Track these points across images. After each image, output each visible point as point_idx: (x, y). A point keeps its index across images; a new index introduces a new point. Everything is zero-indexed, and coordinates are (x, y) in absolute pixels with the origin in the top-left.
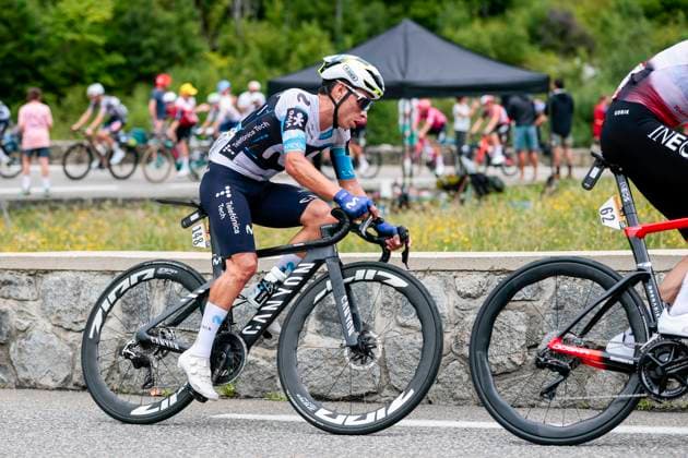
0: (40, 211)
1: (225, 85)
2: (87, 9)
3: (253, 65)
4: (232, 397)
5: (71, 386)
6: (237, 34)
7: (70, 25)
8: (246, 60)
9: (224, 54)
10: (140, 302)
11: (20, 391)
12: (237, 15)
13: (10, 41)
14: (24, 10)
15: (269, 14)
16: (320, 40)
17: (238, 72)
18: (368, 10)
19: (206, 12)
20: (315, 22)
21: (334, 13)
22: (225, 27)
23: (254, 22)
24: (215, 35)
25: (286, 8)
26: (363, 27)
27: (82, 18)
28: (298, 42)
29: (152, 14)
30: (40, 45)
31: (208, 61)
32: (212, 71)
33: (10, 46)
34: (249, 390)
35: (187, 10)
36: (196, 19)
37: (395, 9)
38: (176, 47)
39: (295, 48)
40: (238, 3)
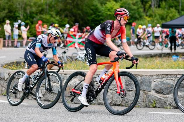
0: (102, 59)
1: (150, 25)
2: (113, 6)
3: (157, 20)
4: (154, 108)
5: (112, 104)
6: (153, 12)
7: (109, 10)
8: (155, 18)
9: (149, 17)
10: (129, 83)
11: (99, 106)
12: (153, 6)
13: (93, 15)
14: (97, 7)
15: (161, 6)
16: (175, 13)
17: (153, 21)
19: (144, 6)
20: (174, 8)
21: (179, 5)
22: (149, 10)
23: (157, 8)
24: (147, 12)
25: (166, 4)
27: (112, 8)
28: (169, 13)
29: (130, 7)
30: (101, 16)
31: (145, 19)
32: (146, 22)
33: (93, 16)
34: (159, 106)
35: (139, 6)
36: (142, 8)
38: (137, 15)
39: (168, 15)
40: (153, 4)
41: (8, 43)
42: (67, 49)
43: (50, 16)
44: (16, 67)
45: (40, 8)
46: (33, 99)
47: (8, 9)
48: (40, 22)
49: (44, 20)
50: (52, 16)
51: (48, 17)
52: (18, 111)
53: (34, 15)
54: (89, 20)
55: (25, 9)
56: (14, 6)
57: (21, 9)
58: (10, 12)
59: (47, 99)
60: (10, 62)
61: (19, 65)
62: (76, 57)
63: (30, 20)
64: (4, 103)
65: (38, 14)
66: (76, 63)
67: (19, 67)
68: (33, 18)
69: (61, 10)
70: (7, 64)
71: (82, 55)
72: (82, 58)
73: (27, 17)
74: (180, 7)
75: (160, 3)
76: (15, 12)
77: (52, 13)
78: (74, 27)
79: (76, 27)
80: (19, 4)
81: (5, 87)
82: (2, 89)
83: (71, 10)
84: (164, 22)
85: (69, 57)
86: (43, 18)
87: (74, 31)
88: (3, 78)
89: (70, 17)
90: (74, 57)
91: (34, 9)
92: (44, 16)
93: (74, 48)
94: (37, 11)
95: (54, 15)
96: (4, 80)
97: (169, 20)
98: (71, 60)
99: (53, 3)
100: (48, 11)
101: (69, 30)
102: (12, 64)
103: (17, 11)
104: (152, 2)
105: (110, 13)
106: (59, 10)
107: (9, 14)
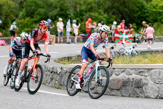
0: (148, 54)
2: (158, 3)
5: (158, 98)
7: (154, 7)
11: (146, 99)
13: (139, 12)
14: (142, 4)
27: (157, 5)
30: (147, 13)
33: (139, 13)
41: (60, 40)
42: (115, 45)
43: (98, 13)
44: (68, 61)
45: (89, 6)
46: (84, 92)
47: (60, 7)
48: (89, 19)
49: (93, 17)
50: (100, 14)
51: (96, 14)
52: (70, 103)
53: (84, 13)
54: (135, 17)
55: (75, 7)
56: (65, 5)
57: (71, 7)
58: (62, 10)
59: (97, 92)
60: (62, 57)
61: (70, 59)
62: (123, 52)
63: (80, 18)
64: (57, 95)
65: (88, 12)
66: (124, 58)
67: (70, 61)
68: (83, 15)
69: (108, 8)
70: (59, 59)
71: (129, 50)
72: (128, 53)
73: (77, 15)
76: (66, 10)
77: (100, 11)
78: (121, 24)
79: (123, 24)
80: (70, 3)
81: (58, 80)
82: (55, 82)
83: (119, 7)
85: (117, 52)
86: (92, 16)
87: (122, 28)
88: (56, 72)
89: (118, 14)
90: (121, 52)
91: (83, 8)
92: (92, 14)
93: (121, 44)
94: (87, 9)
95: (102, 13)
96: (57, 74)
98: (118, 55)
99: (101, 1)
100: (96, 9)
101: (117, 27)
102: (64, 59)
103: (68, 9)
105: (156, 10)
106: (107, 8)
107: (60, 12)
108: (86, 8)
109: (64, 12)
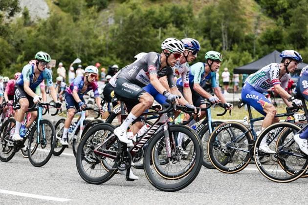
12: (224, 49)
15: (233, 49)
16: (249, 56)
18: (263, 47)
20: (247, 51)
21: (253, 48)
23: (229, 51)
25: (238, 47)
26: (262, 52)
28: (242, 57)
37: (271, 47)
39: (241, 58)
40: (224, 46)
43: (110, 58)
45: (99, 50)
47: (65, 50)
49: (103, 63)
50: (112, 59)
51: (108, 59)
53: (93, 57)
55: (83, 51)
56: (71, 47)
57: (78, 51)
58: (67, 53)
65: (97, 56)
69: (122, 52)
74: (254, 50)
75: (232, 45)
80: (77, 46)
84: (236, 67)
86: (103, 61)
91: (93, 51)
92: (103, 59)
95: (115, 57)
97: (243, 64)
99: (113, 44)
104: (223, 44)
106: (120, 51)
107: (65, 55)
108: (95, 52)
109: (69, 56)
